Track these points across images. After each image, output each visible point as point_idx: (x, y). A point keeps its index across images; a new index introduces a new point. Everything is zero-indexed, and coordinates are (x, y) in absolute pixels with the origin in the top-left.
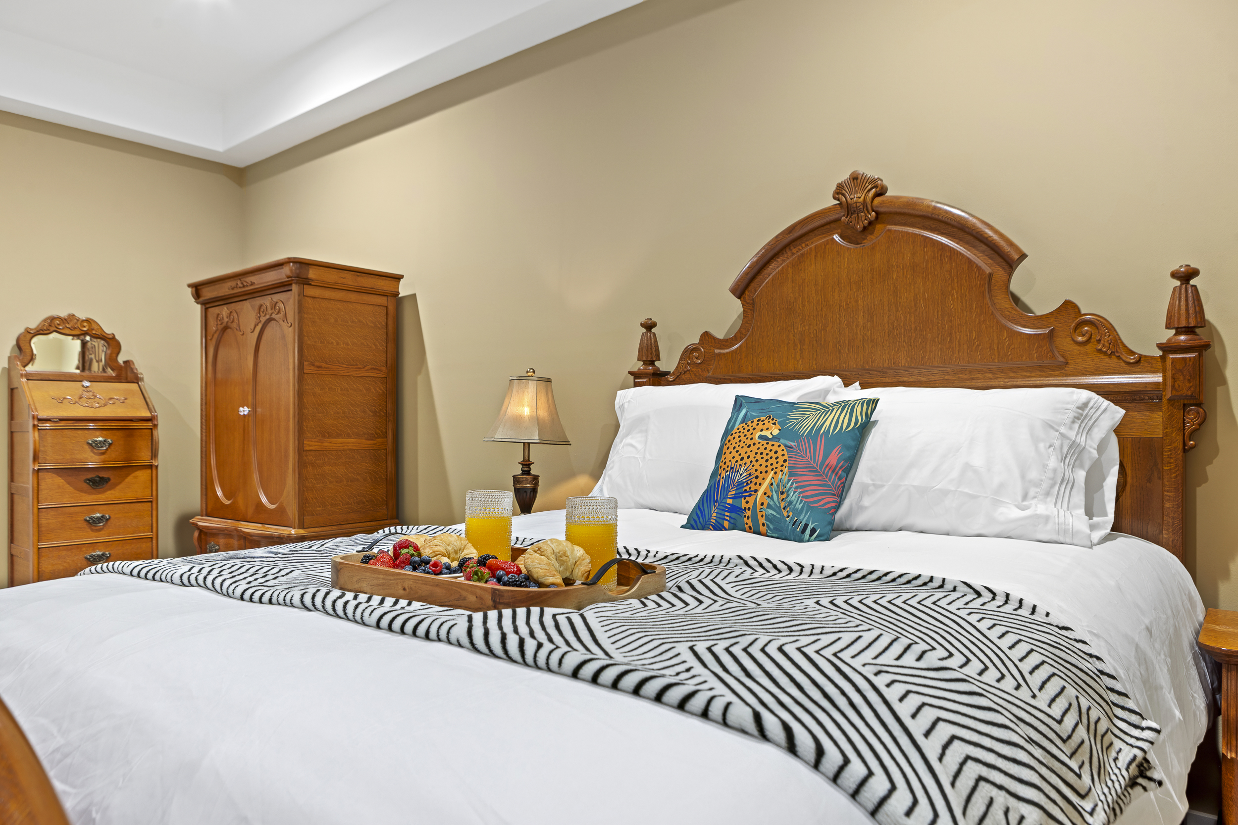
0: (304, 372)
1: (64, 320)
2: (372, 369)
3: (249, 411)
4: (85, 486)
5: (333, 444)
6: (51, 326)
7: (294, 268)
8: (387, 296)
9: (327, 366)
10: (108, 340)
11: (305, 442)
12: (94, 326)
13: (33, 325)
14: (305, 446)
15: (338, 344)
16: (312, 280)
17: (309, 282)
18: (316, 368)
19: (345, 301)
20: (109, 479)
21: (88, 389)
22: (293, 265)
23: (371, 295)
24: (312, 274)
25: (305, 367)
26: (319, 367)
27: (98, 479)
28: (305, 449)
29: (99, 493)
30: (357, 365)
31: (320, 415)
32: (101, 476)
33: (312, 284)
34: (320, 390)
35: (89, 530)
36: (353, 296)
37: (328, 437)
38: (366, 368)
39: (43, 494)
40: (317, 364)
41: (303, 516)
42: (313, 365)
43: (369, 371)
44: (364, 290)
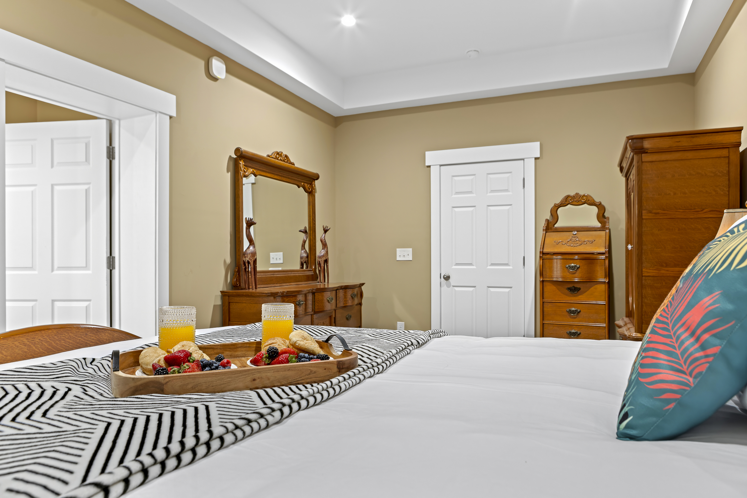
0: (643, 218)
1: (573, 197)
2: (711, 211)
3: (632, 247)
4: (567, 292)
5: (670, 272)
6: (567, 201)
7: (631, 143)
8: (728, 148)
9: (664, 212)
10: (597, 206)
11: (643, 270)
12: (589, 198)
13: (558, 201)
14: (643, 272)
15: (675, 194)
16: (647, 149)
17: (645, 151)
18: (653, 215)
19: (682, 160)
20: (579, 289)
21: (576, 236)
22: (631, 141)
23: (709, 150)
24: (647, 144)
25: (643, 215)
26: (656, 213)
27: (573, 288)
28: (644, 275)
29: (575, 296)
30: (695, 209)
31: (659, 250)
32: (575, 286)
33: (649, 152)
34: (658, 231)
35: (569, 317)
36: (690, 155)
37: (666, 266)
38: (705, 211)
39: (546, 295)
40: (654, 211)
41: (642, 324)
42: (651, 212)
43: (708, 213)
44: (701, 147)
